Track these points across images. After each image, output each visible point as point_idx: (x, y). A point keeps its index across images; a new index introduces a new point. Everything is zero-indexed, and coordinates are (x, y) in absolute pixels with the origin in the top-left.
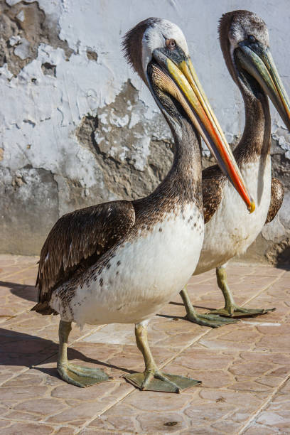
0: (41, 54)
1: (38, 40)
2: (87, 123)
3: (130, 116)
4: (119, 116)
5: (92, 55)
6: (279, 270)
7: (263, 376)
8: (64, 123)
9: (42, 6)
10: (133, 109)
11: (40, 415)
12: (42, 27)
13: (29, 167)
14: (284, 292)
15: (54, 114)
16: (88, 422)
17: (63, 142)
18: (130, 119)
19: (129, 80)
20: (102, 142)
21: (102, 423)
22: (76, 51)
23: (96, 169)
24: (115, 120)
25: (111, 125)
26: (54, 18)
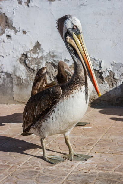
0: (6, 32)
1: (5, 27)
2: (23, 56)
3: (38, 54)
4: (34, 54)
5: (24, 32)
6: (92, 108)
7: (85, 146)
8: (14, 56)
9: (6, 15)
10: (39, 51)
11: (5, 161)
12: (6, 22)
13: (2, 72)
14: (93, 116)
15: (11, 53)
16: (22, 164)
17: (14, 63)
18: (38, 55)
19: (38, 41)
20: (28, 63)
21: (28, 164)
22: (19, 31)
23: (26, 73)
24: (33, 55)
25: (31, 57)
26: (11, 19)
